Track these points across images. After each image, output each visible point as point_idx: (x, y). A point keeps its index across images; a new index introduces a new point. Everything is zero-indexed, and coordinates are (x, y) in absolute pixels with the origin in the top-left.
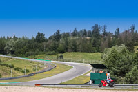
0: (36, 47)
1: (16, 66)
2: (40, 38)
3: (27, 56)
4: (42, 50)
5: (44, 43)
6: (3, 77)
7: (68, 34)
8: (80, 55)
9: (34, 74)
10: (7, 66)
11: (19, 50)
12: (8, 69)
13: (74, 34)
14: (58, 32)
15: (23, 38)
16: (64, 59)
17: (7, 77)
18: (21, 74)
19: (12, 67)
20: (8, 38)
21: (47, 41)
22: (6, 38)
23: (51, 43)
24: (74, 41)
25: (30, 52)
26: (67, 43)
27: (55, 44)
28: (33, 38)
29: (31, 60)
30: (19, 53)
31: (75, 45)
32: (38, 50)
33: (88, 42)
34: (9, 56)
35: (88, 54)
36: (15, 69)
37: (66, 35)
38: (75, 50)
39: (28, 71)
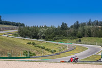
0: (61, 33)
1: (46, 47)
2: (64, 27)
3: (54, 40)
4: (65, 36)
5: (67, 30)
6: (37, 55)
7: (85, 23)
8: (94, 39)
9: (59, 54)
10: (39, 47)
11: (48, 36)
12: (40, 50)
13: (89, 24)
14: (78, 22)
15: (52, 27)
16: (82, 42)
17: (40, 55)
18: (50, 53)
19: (43, 48)
20: (40, 26)
21: (69, 29)
22: (39, 27)
23: (72, 31)
24: (89, 29)
25: (57, 37)
26: (84, 31)
27: (75, 31)
28: (59, 27)
29: (57, 43)
30: (49, 38)
31: (90, 32)
32: (62, 36)
33: (100, 30)
34: (41, 40)
35: (100, 39)
36: (46, 50)
37: (83, 25)
38: (90, 35)
39: (55, 51)
